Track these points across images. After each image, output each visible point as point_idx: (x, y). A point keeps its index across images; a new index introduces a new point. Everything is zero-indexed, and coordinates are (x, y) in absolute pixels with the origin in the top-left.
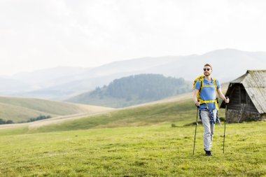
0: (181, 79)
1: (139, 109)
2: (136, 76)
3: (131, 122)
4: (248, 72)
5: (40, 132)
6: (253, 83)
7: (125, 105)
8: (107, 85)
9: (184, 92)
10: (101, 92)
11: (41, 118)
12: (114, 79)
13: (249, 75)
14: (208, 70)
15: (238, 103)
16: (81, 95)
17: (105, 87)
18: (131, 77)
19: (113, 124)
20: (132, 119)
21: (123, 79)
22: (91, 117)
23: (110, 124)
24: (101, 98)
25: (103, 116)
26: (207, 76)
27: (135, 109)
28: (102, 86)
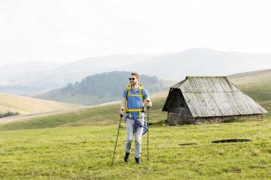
0: (154, 77)
1: (108, 107)
2: (109, 73)
3: (100, 120)
4: (187, 78)
5: (5, 129)
6: (191, 88)
7: (98, 103)
8: (80, 81)
9: (157, 90)
10: (72, 89)
11: (9, 115)
12: (87, 75)
13: (187, 81)
14: (133, 79)
15: (177, 107)
16: (52, 92)
17: (77, 83)
18: (104, 74)
19: (81, 122)
20: (101, 117)
21: (96, 76)
22: (60, 115)
23: (78, 122)
24: (73, 95)
25: (72, 113)
26: (134, 85)
27: (104, 107)
28: (74, 83)
